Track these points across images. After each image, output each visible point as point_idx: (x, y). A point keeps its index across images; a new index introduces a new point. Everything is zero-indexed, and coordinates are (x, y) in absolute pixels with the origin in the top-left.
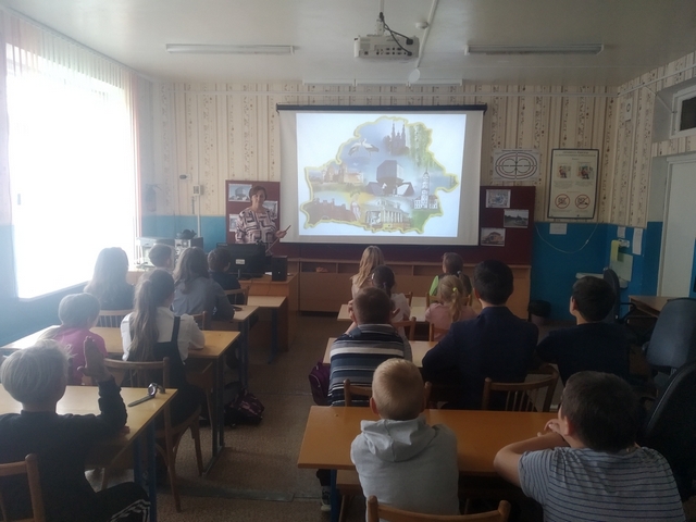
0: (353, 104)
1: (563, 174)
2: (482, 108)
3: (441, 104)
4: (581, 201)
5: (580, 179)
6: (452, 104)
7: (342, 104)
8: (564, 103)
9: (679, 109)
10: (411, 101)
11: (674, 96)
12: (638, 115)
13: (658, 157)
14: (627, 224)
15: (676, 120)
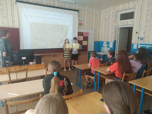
0: (42, 4)
2: (78, 11)
3: (67, 8)
6: (70, 8)
7: (38, 3)
9: (120, 16)
10: (59, 6)
11: (119, 13)
12: (109, 17)
13: (117, 26)
14: (107, 41)
15: (119, 18)
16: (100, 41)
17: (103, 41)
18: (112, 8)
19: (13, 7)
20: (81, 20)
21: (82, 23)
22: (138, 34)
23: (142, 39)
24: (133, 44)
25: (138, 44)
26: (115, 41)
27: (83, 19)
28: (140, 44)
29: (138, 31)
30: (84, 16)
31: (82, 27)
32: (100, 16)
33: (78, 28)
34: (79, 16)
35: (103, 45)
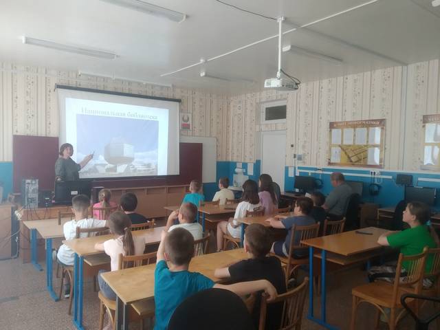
2: (179, 101)
3: (156, 96)
6: (161, 96)
7: (99, 89)
8: (212, 102)
9: (264, 111)
10: (140, 93)
11: (262, 105)
12: (245, 112)
13: (260, 131)
14: (243, 161)
15: (263, 115)
16: (230, 160)
17: (235, 161)
18: (249, 95)
19: (48, 97)
20: (186, 118)
21: (189, 125)
22: (293, 148)
23: (300, 158)
24: (288, 168)
25: (295, 168)
26: (258, 162)
27: (190, 116)
29: (294, 143)
30: (193, 110)
31: (190, 132)
32: (228, 110)
33: (181, 135)
34: (181, 111)
35: (237, 170)
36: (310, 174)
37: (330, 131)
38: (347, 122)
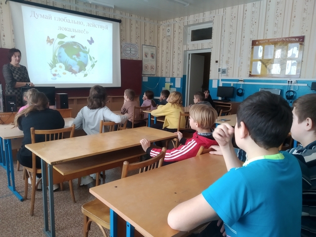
1: (146, 56)
2: (119, 21)
3: (100, 15)
4: (152, 68)
5: (151, 58)
6: (105, 16)
9: (190, 33)
10: (86, 11)
11: (189, 28)
12: (174, 34)
13: (187, 51)
14: (171, 76)
15: (189, 37)
16: (160, 76)
17: (164, 76)
18: (177, 19)
22: (218, 64)
23: (224, 72)
24: (212, 80)
25: (218, 80)
26: (184, 77)
28: (222, 80)
29: (218, 60)
30: (131, 31)
32: (158, 33)
34: (121, 30)
35: (166, 84)
36: (232, 85)
37: (253, 48)
38: (269, 40)
